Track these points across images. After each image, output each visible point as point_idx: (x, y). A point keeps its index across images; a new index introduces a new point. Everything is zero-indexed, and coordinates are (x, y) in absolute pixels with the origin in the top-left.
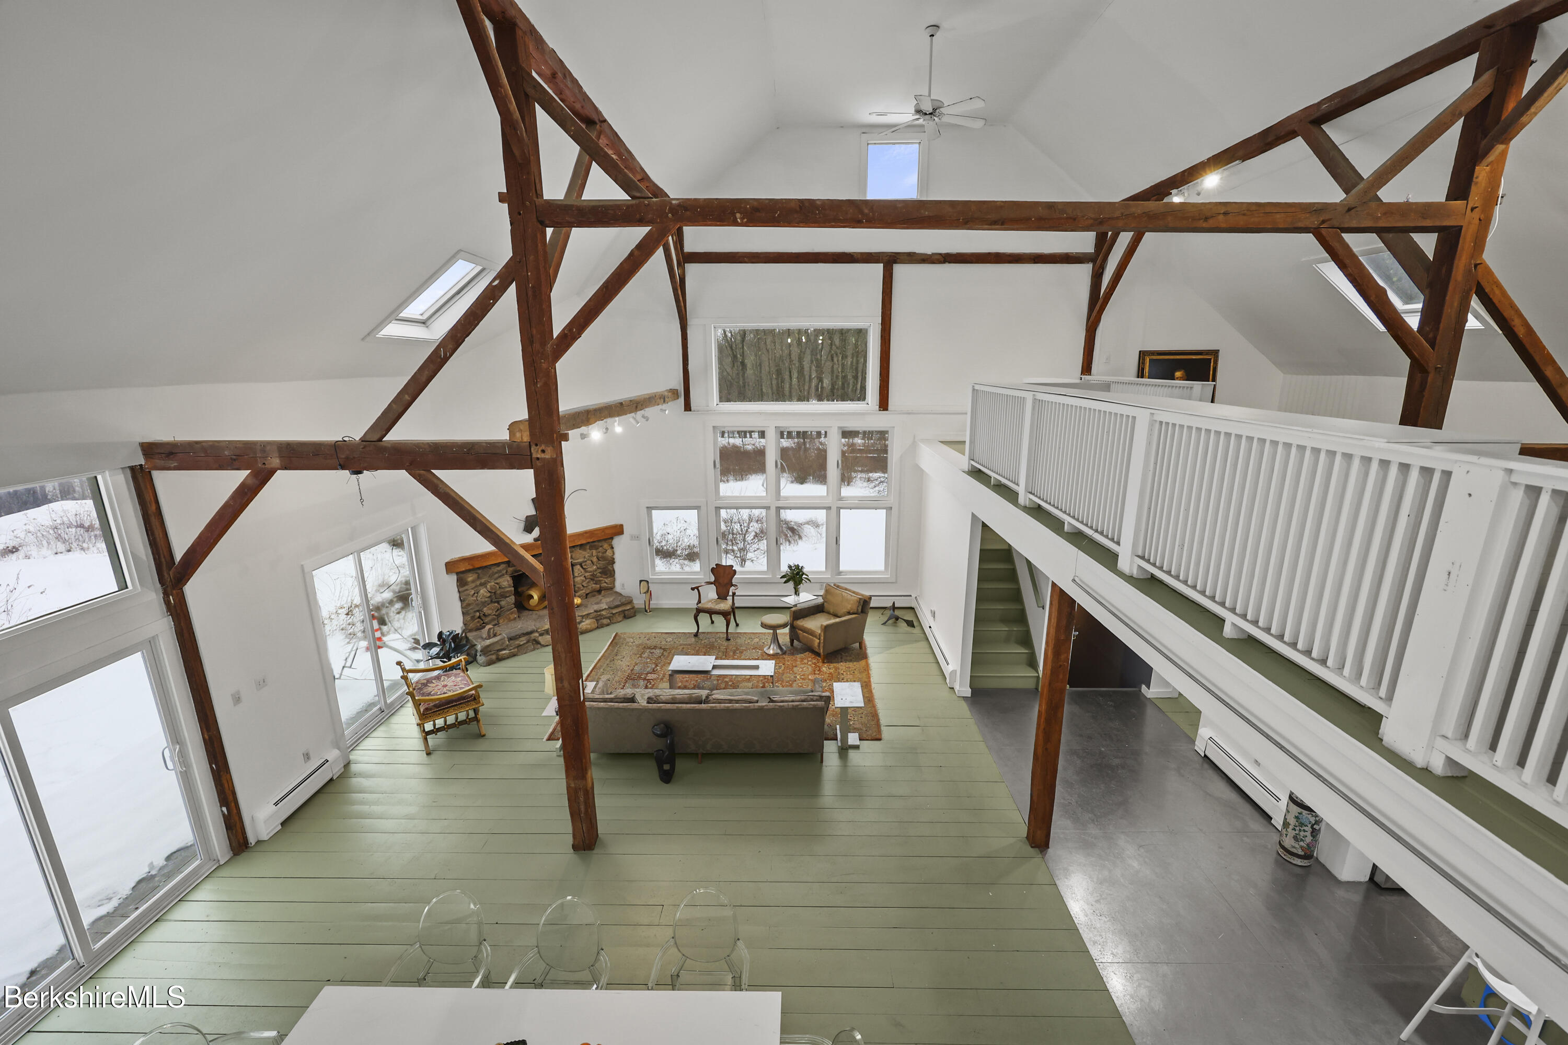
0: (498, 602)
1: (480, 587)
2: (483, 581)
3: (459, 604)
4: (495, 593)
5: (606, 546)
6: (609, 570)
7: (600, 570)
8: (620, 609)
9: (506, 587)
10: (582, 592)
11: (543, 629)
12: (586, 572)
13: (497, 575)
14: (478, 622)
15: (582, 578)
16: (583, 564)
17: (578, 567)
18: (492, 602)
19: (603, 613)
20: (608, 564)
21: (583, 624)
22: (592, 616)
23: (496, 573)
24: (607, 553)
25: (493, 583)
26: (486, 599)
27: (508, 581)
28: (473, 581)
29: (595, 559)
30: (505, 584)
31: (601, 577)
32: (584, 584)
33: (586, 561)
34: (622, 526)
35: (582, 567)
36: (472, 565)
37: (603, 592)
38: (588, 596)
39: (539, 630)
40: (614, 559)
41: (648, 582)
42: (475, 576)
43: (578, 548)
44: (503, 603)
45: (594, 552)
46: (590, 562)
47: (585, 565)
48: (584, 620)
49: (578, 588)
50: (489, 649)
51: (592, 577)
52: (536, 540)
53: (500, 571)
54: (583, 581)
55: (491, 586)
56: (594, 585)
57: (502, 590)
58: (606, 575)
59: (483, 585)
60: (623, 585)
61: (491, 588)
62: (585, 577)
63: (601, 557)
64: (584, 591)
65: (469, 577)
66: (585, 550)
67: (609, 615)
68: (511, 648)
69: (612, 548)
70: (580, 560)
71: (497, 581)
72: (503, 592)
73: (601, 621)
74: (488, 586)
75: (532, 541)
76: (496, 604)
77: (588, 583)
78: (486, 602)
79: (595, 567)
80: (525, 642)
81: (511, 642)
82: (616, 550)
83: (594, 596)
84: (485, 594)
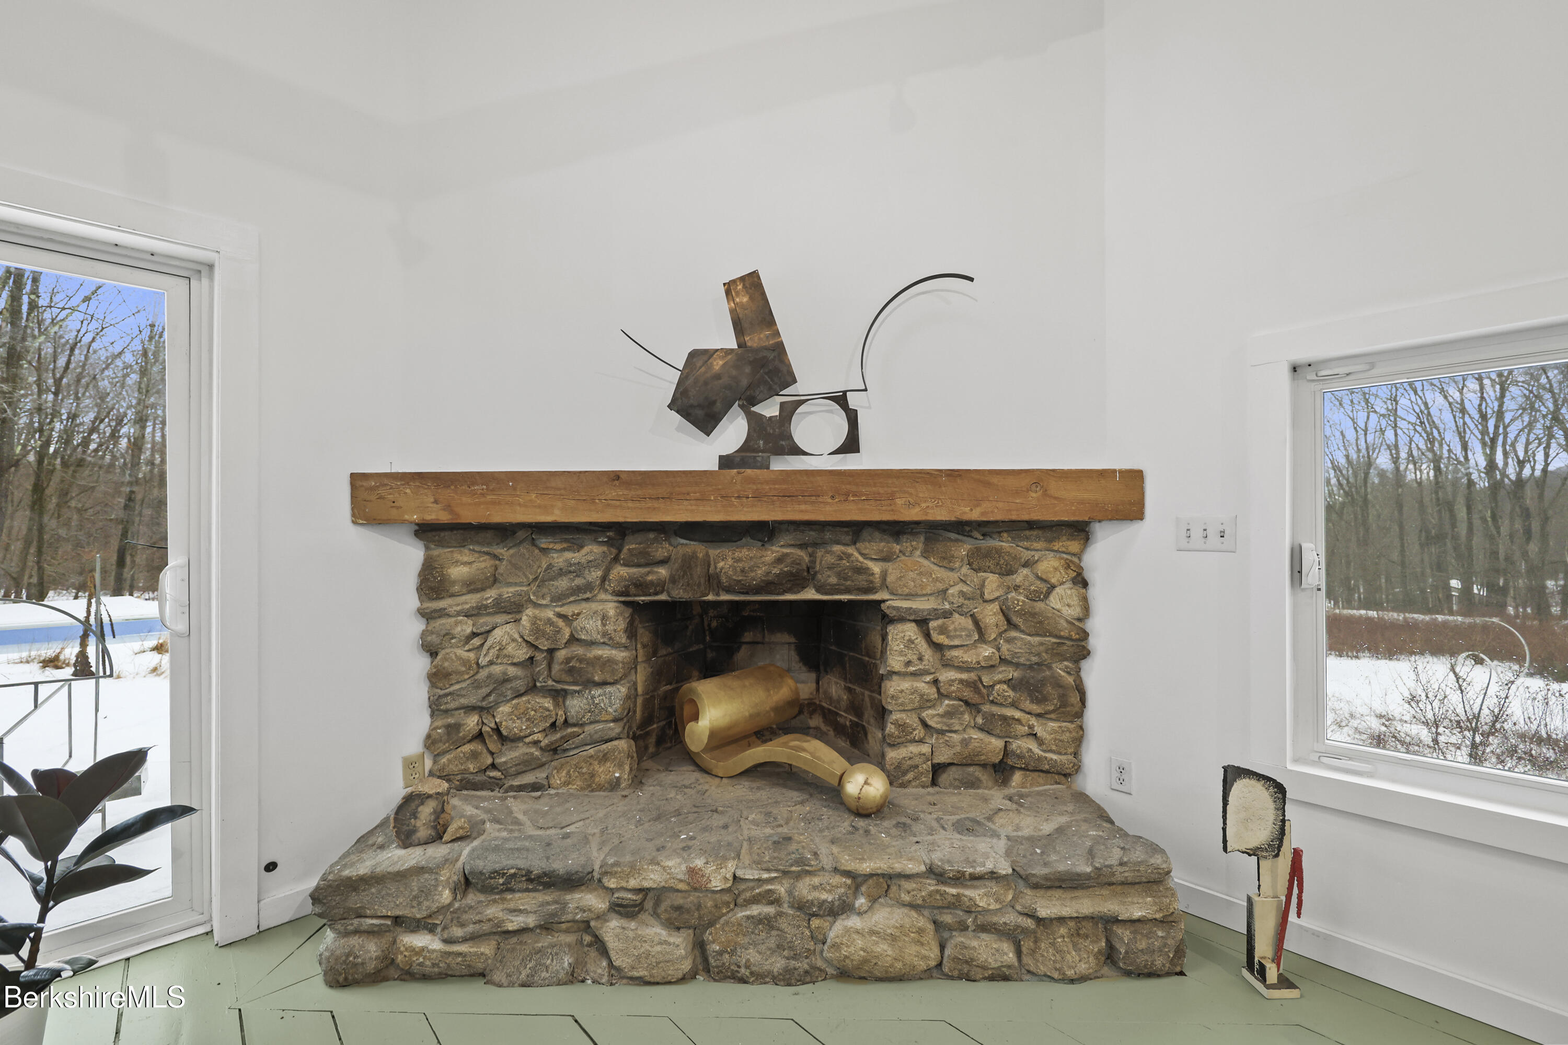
0: (559, 695)
1: (500, 619)
2: (508, 592)
3: (421, 664)
4: (551, 652)
5: (1049, 565)
6: (1058, 684)
7: (1011, 673)
8: (1085, 905)
9: (592, 643)
10: (914, 749)
11: (633, 883)
12: (947, 665)
13: (563, 584)
14: (474, 755)
15: (922, 685)
16: (933, 624)
17: (910, 630)
18: (532, 688)
19: (977, 895)
20: (1056, 653)
21: (854, 922)
22: (907, 891)
23: (562, 573)
24: (1054, 601)
25: (550, 614)
26: (512, 671)
27: (604, 618)
28: (473, 586)
29: (990, 616)
30: (590, 626)
31: (1014, 705)
32: (931, 715)
33: (947, 614)
34: (1135, 478)
35: (927, 636)
36: (448, 508)
37: (1017, 777)
38: (944, 778)
39: (612, 883)
40: (1085, 635)
41: (1279, 790)
42: (483, 564)
43: (918, 543)
44: (576, 705)
45: (992, 583)
46: (968, 623)
47: (943, 630)
48: (861, 902)
49: (902, 726)
50: (354, 901)
51: (967, 694)
52: (726, 462)
53: (577, 570)
54: (925, 703)
55: (534, 620)
56: (976, 735)
57: (579, 650)
58: (1038, 701)
59: (513, 609)
60: (1121, 770)
61: (537, 631)
62: (936, 682)
63: (1021, 613)
64: (926, 749)
65: (457, 563)
66: (946, 561)
67: (1010, 918)
68: (458, 932)
69: (1081, 582)
70: (923, 605)
71: (568, 610)
72: (580, 660)
73: (959, 938)
74: (525, 621)
75: (714, 466)
76: (548, 703)
77: (949, 714)
78: (506, 680)
79: (987, 651)
80: (531, 921)
81: (472, 898)
82: (1096, 593)
83: (973, 784)
84: (510, 649)
